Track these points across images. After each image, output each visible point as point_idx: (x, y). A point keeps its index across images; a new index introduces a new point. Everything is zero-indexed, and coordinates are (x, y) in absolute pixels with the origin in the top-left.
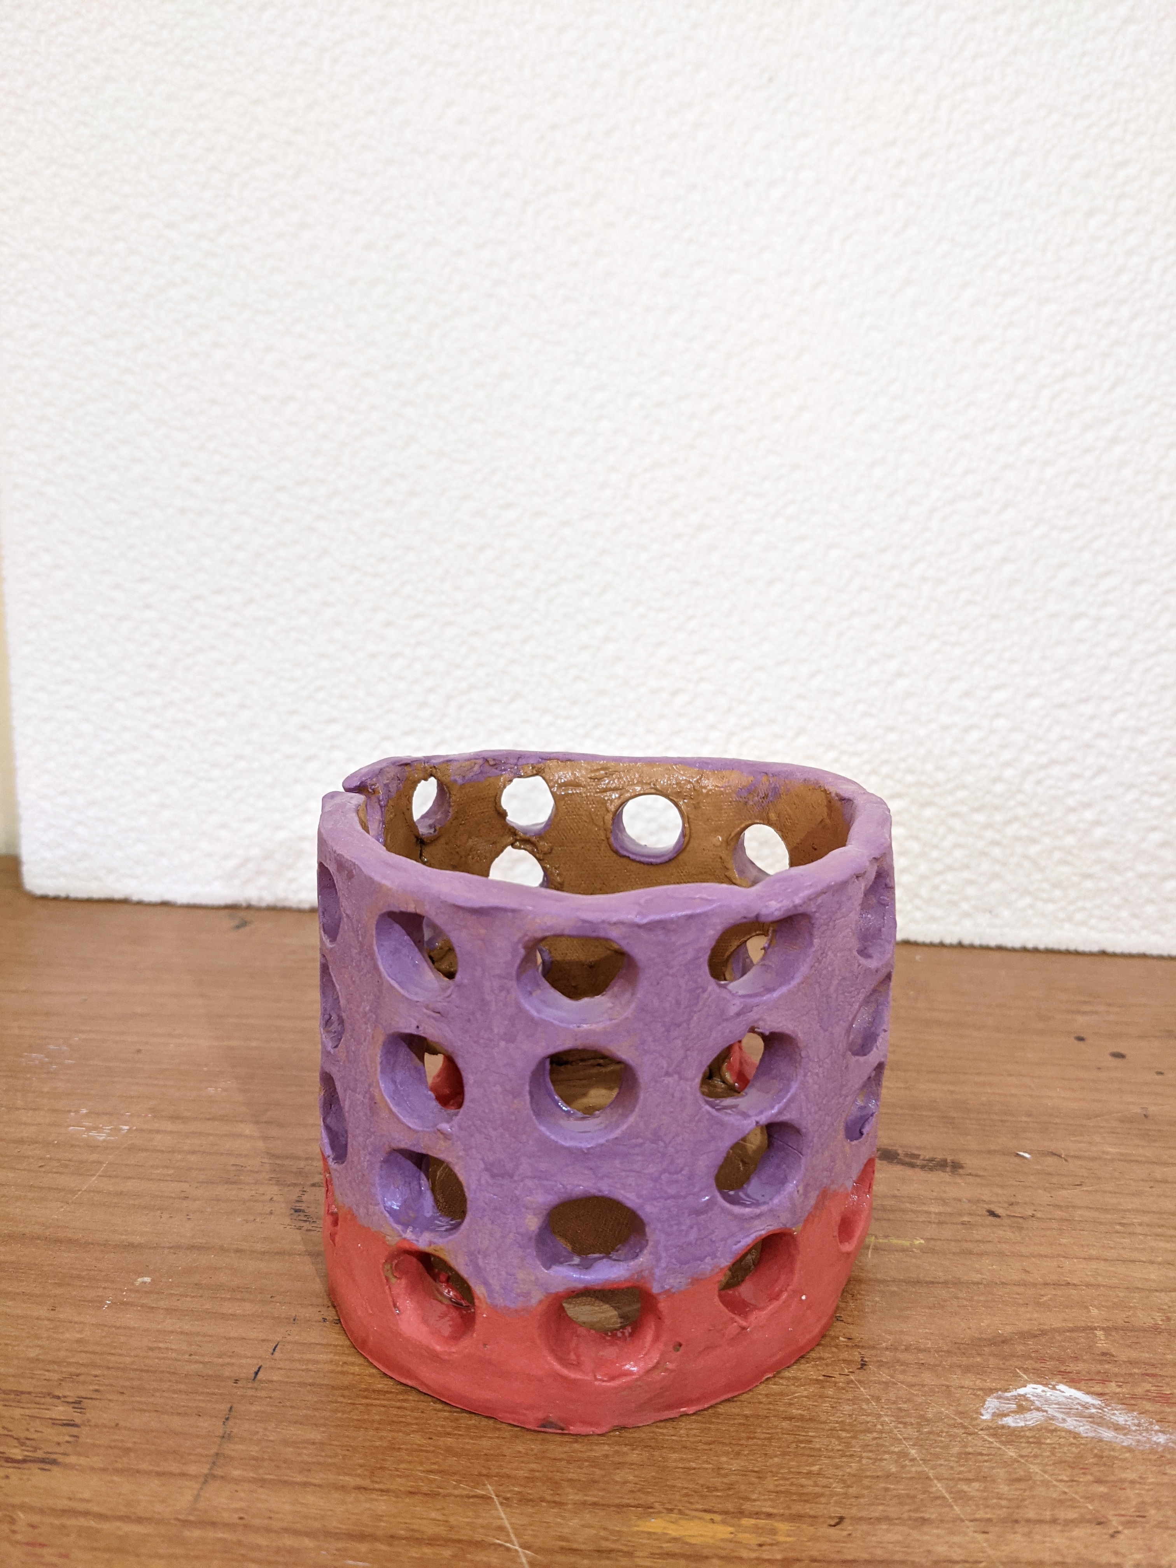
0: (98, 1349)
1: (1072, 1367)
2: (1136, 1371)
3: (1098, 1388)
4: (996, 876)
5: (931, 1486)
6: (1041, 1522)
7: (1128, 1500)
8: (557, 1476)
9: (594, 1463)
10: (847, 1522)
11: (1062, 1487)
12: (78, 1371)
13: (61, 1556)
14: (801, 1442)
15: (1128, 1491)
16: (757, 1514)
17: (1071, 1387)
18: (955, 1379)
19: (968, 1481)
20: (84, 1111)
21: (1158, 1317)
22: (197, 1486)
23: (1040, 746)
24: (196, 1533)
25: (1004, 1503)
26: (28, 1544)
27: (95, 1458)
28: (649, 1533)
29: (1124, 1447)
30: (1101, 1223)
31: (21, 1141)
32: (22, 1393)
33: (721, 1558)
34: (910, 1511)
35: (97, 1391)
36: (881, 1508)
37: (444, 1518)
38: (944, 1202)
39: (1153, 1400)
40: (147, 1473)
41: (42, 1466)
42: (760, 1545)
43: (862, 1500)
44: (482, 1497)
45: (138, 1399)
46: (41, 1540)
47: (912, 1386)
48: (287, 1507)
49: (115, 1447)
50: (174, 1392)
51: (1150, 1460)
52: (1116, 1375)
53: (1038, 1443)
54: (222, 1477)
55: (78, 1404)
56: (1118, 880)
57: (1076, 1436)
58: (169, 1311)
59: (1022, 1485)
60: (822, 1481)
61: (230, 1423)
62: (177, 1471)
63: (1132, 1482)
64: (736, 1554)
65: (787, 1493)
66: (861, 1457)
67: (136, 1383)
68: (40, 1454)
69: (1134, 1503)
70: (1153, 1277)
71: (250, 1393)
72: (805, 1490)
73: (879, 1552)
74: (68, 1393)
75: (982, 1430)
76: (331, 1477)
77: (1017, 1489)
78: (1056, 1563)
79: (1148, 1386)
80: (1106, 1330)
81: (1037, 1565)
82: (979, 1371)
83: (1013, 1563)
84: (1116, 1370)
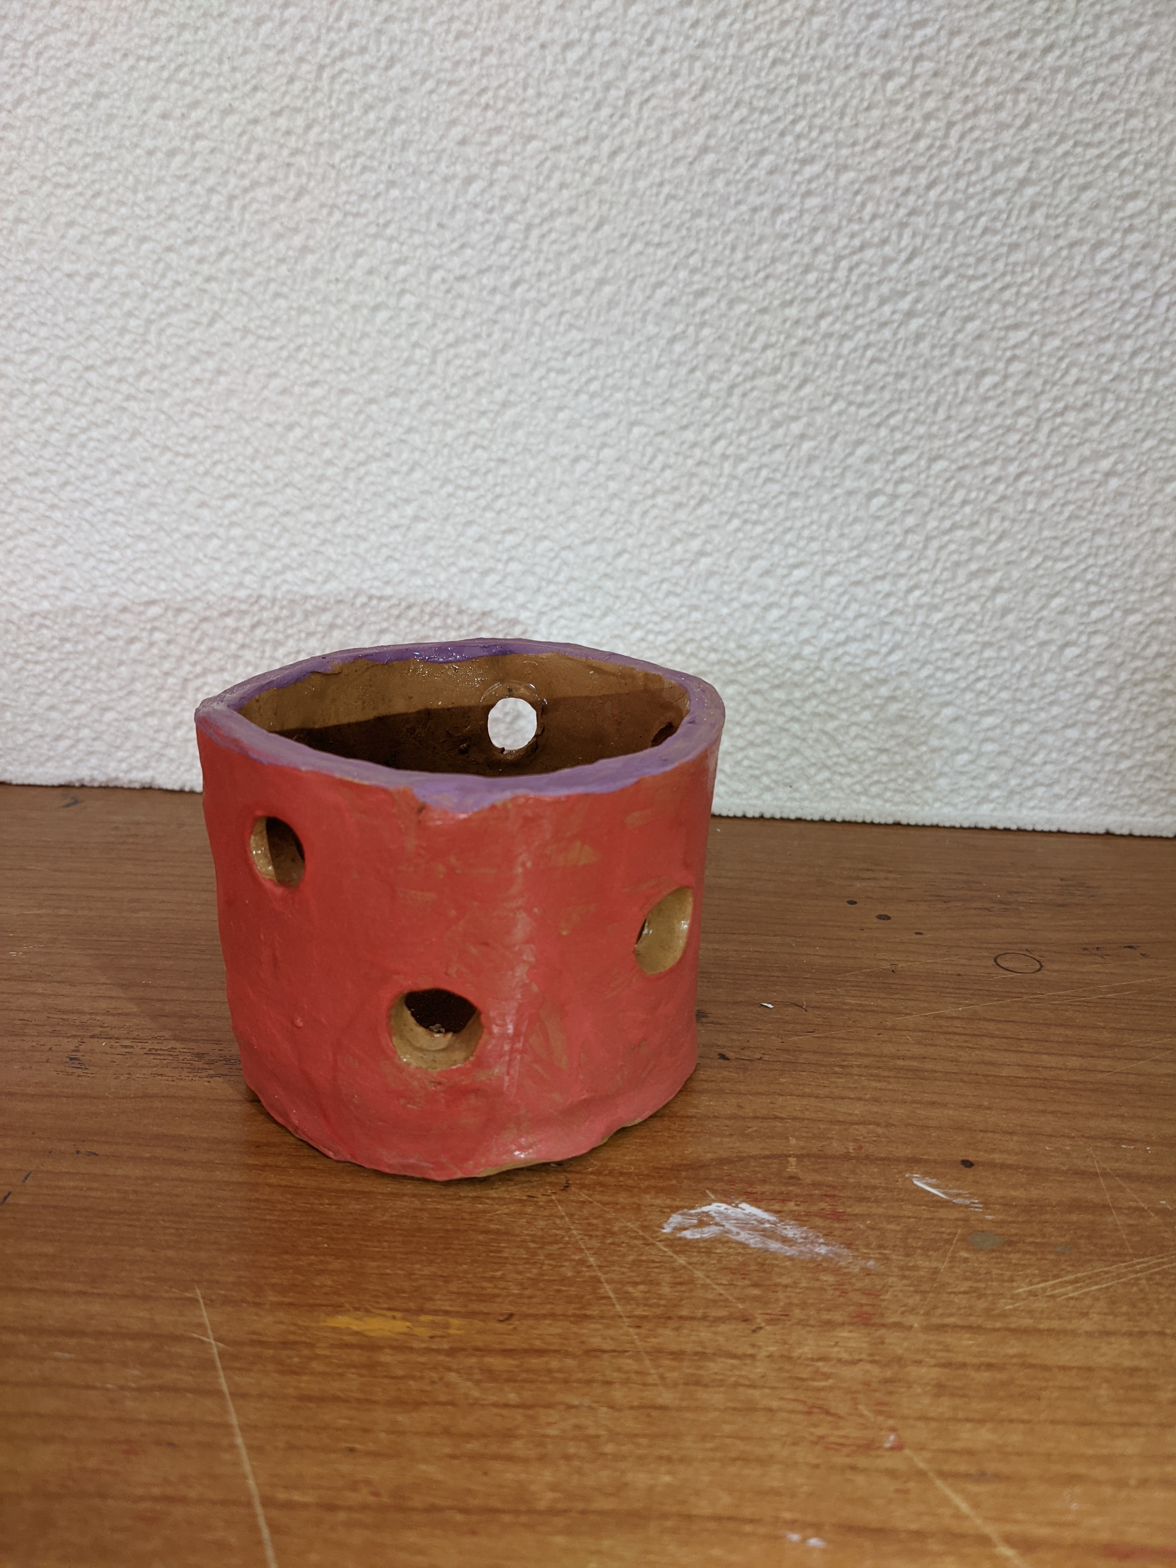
1: (758, 1189)
2: (817, 1191)
3: (777, 1207)
4: (796, 751)
5: (599, 1288)
6: (692, 1319)
7: (777, 1301)
8: (262, 1281)
9: (298, 1270)
10: (515, 1317)
11: (720, 1289)
14: (492, 1252)
15: (780, 1293)
16: (436, 1311)
17: (752, 1205)
18: (648, 1199)
19: (635, 1284)
21: (851, 1147)
25: (663, 1302)
28: (334, 1328)
29: (787, 1256)
30: (822, 1065)
33: (393, 1348)
34: (575, 1309)
36: (549, 1306)
37: (151, 1317)
39: (825, 1217)
42: (432, 1337)
43: (534, 1300)
44: (189, 1299)
47: (607, 1204)
48: (10, 1309)
51: (807, 1268)
52: (797, 1196)
53: (709, 1252)
56: (912, 754)
57: (745, 1246)
59: (683, 1288)
60: (502, 1284)
63: (786, 1286)
64: (408, 1345)
65: (468, 1294)
66: (543, 1265)
69: (782, 1304)
70: (857, 1111)
72: (485, 1292)
73: (538, 1343)
75: (660, 1241)
76: (55, 1284)
77: (677, 1291)
78: (696, 1353)
79: (823, 1205)
80: (800, 1157)
81: (677, 1355)
82: (670, 1191)
83: (657, 1353)
84: (799, 1191)
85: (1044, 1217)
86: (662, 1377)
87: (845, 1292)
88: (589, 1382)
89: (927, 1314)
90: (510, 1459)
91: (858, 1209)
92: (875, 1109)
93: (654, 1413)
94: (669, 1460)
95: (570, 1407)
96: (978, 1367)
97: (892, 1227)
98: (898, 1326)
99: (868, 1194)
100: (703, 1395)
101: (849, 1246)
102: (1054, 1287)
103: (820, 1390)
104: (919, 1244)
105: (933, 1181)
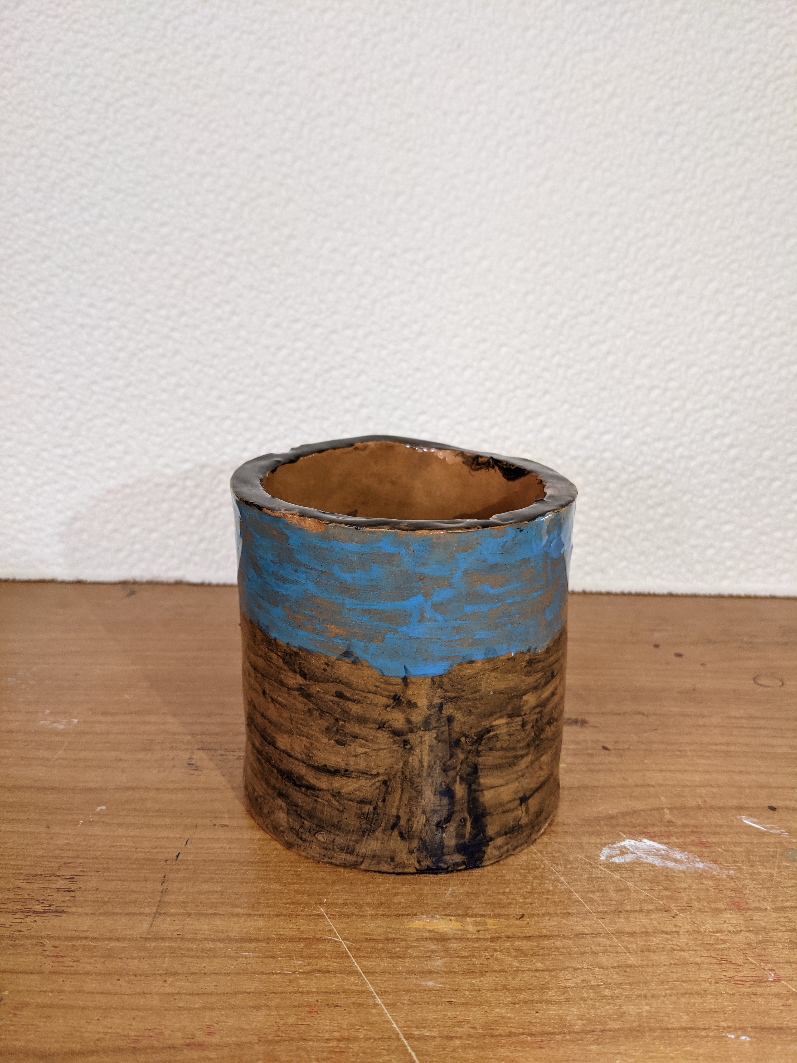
0: (79, 848)
1: (651, 830)
2: (687, 830)
3: (665, 840)
4: (605, 549)
5: (572, 896)
6: (634, 911)
7: (682, 898)
8: (361, 902)
9: (381, 894)
10: (526, 916)
11: (645, 893)
12: (69, 861)
13: (75, 961)
14: (499, 876)
15: (682, 893)
16: (476, 915)
17: (650, 840)
18: (585, 839)
19: (593, 892)
20: (48, 712)
21: (700, 802)
22: (151, 919)
23: (631, 469)
24: (153, 944)
25: (613, 902)
26: (53, 956)
27: (87, 908)
28: (416, 928)
29: (680, 870)
30: (668, 751)
31: (10, 731)
32: (37, 875)
33: (456, 939)
34: (561, 909)
35: (82, 871)
36: (545, 908)
37: (298, 927)
38: (576, 743)
39: (696, 845)
40: (118, 914)
41: (55, 914)
42: (478, 931)
43: (534, 905)
44: (318, 915)
45: (108, 874)
46: (61, 954)
47: (560, 844)
48: (205, 927)
49: (98, 901)
50: (130, 869)
51: (694, 877)
52: (676, 833)
53: (632, 870)
54: (165, 913)
55: (71, 879)
56: (679, 549)
57: (653, 866)
58: (120, 825)
59: (623, 893)
60: (511, 896)
61: (165, 884)
62: (137, 912)
63: (685, 889)
64: (465, 936)
65: (493, 903)
66: (533, 883)
67: (105, 865)
68: (53, 908)
69: (685, 900)
70: (696, 779)
71: (176, 867)
72: (502, 902)
73: (544, 931)
74: (64, 874)
75: (600, 865)
76: (229, 910)
77: (620, 895)
78: (643, 932)
79: (693, 838)
80: (670, 809)
81: (632, 934)
82: (598, 834)
83: (619, 933)
84: (676, 830)
87: (721, 890)
88: (583, 953)
89: (773, 901)
90: (549, 1002)
91: (715, 839)
92: (707, 777)
93: (628, 970)
94: (645, 996)
95: (576, 969)
97: (738, 849)
98: (758, 909)
99: (718, 830)
100: (654, 957)
101: (715, 862)
103: (722, 950)
104: (757, 859)
105: (755, 820)
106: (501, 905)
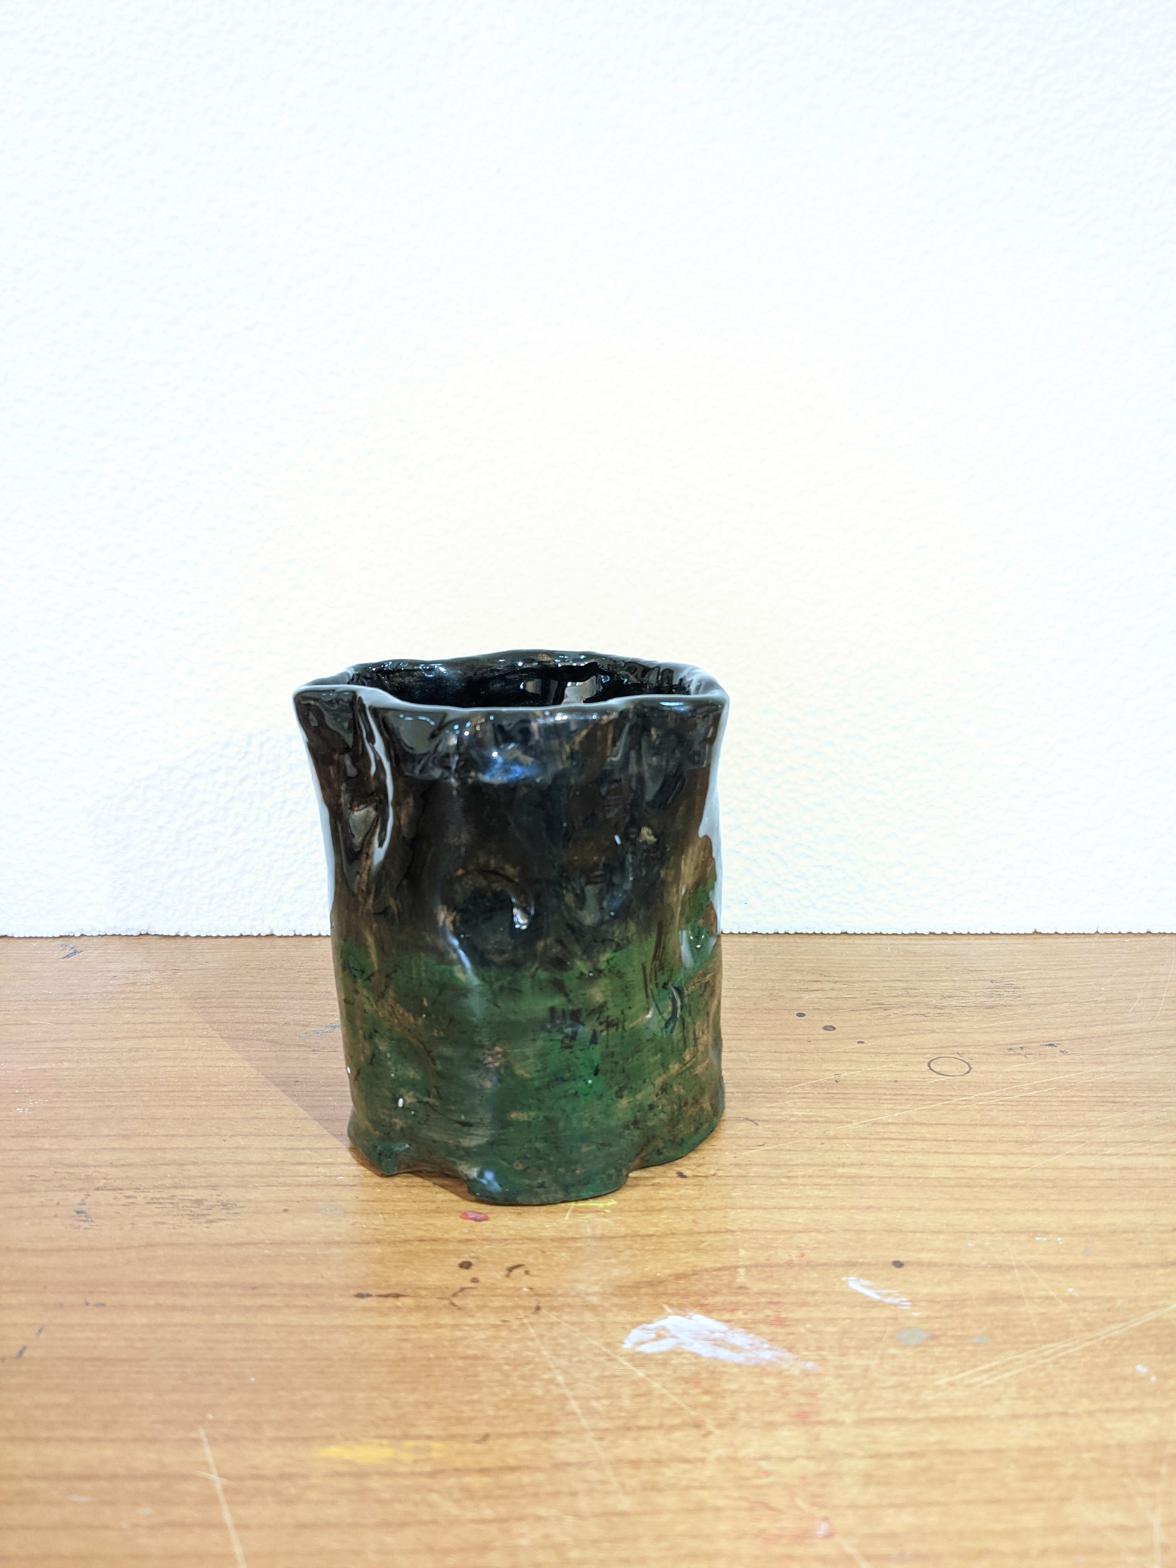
1: (711, 1300)
2: (763, 1300)
3: (727, 1316)
5: (567, 1405)
6: (649, 1428)
7: (725, 1406)
8: (260, 1419)
9: (293, 1405)
10: (491, 1438)
11: (675, 1399)
14: (470, 1376)
15: (728, 1399)
16: (419, 1436)
17: (704, 1316)
18: (610, 1317)
19: (598, 1398)
21: (794, 1254)
25: (623, 1414)
28: (326, 1458)
29: (735, 1363)
30: (770, 1177)
33: (381, 1474)
34: (544, 1426)
36: (521, 1425)
37: (160, 1458)
39: (769, 1323)
42: (415, 1462)
43: (507, 1420)
44: (195, 1439)
47: (573, 1324)
51: (753, 1373)
52: (745, 1305)
57: (697, 1356)
59: (642, 1399)
60: (479, 1407)
63: (733, 1392)
64: (394, 1469)
65: (449, 1418)
66: (516, 1386)
69: (729, 1409)
70: (800, 1220)
71: (15, 1368)
72: (463, 1415)
73: (511, 1460)
75: (621, 1356)
77: (637, 1403)
78: (653, 1461)
79: (769, 1312)
80: (747, 1267)
81: (636, 1464)
82: (631, 1308)
83: (618, 1463)
84: (746, 1300)
85: (967, 1310)
86: (622, 1485)
87: (787, 1394)
88: (556, 1494)
89: (857, 1409)
91: (800, 1314)
92: (817, 1217)
93: (615, 1519)
95: (539, 1519)
96: (902, 1456)
97: (829, 1329)
98: (833, 1422)
99: (809, 1299)
100: (659, 1499)
101: (790, 1349)
102: (971, 1377)
103: (762, 1487)
104: (853, 1343)
105: (867, 1283)
106: (461, 1421)
